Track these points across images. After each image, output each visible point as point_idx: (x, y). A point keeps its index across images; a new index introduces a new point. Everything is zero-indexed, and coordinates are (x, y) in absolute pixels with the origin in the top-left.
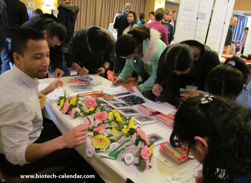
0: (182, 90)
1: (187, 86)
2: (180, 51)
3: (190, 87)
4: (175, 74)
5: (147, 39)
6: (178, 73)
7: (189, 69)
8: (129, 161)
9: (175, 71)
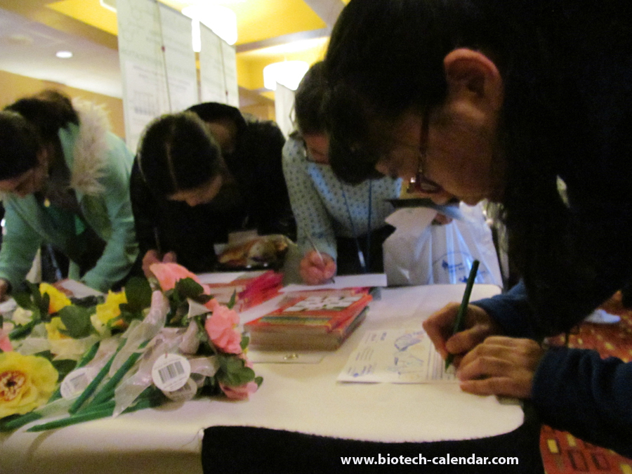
0: (219, 248)
1: (231, 235)
2: (173, 128)
3: (239, 234)
4: (183, 204)
5: (71, 125)
6: (190, 198)
7: (217, 182)
8: (176, 379)
9: (179, 196)
